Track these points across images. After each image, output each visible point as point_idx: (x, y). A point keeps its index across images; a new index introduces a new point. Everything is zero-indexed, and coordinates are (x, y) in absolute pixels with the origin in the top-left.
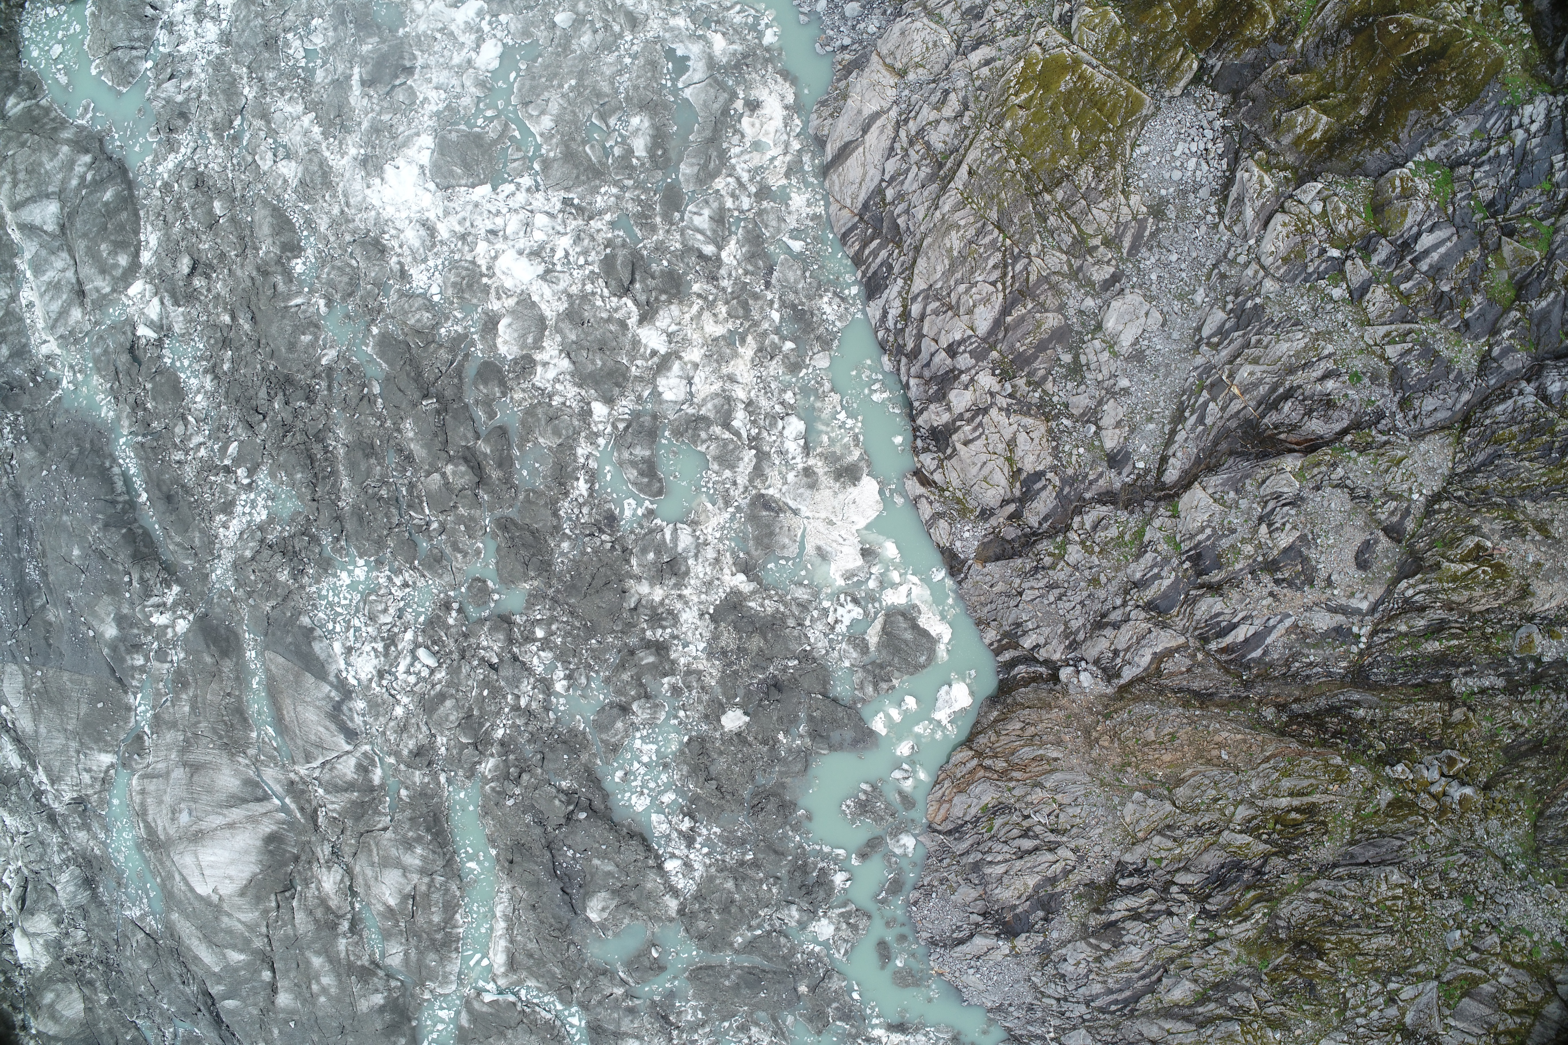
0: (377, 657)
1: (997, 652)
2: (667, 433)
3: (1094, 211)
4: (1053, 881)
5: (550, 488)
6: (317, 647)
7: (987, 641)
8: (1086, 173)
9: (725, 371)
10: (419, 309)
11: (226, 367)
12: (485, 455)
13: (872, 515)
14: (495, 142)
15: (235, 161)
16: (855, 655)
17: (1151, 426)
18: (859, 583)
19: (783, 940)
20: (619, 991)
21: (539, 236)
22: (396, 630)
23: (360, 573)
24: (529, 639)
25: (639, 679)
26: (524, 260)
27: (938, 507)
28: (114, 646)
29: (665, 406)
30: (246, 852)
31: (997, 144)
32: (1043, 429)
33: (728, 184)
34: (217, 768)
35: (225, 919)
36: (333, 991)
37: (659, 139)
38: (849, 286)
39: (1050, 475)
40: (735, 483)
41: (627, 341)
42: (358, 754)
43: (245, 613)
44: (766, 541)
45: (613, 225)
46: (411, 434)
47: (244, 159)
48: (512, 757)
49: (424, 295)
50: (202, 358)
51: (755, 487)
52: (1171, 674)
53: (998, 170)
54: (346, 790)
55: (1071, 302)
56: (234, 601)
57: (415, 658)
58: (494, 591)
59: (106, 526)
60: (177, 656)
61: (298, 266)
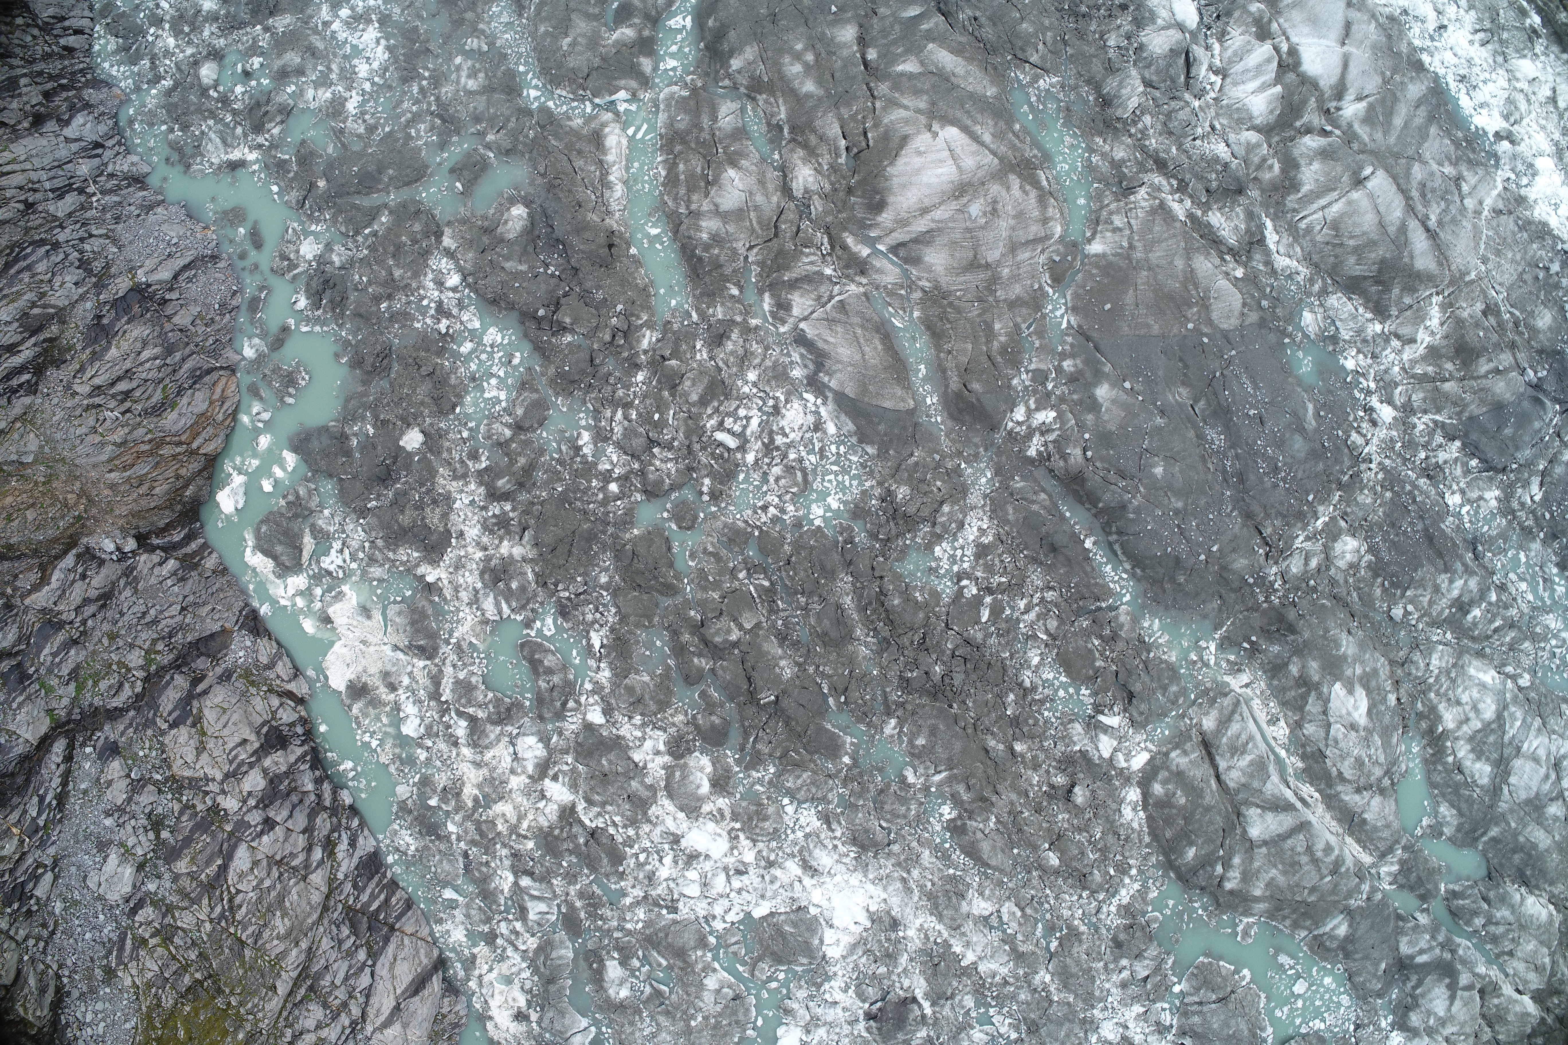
0: (782, 428)
1: (205, 546)
2: (528, 703)
3: (156, 968)
4: (95, 357)
5: (630, 632)
6: (850, 426)
7: (214, 555)
8: (168, 1002)
9: (485, 771)
10: (799, 789)
11: (1012, 697)
12: (700, 655)
13: (330, 657)
14: (760, 959)
15: (1047, 906)
16: (320, 522)
17: (83, 786)
18: (329, 590)
19: (343, 229)
20: (490, 137)
21: (692, 875)
22: (766, 460)
23: (817, 511)
24: (623, 479)
25: (511, 460)
26: (701, 848)
27: (271, 674)
28: (1099, 376)
29: (534, 729)
30: (904, 186)
31: (251, 1017)
32: (175, 768)
33: (524, 943)
34: (950, 270)
35: (922, 105)
36: (787, 59)
37: (598, 977)
38: (396, 862)
39: (165, 726)
40: (454, 666)
41: (583, 787)
42: (791, 320)
43: (945, 444)
44: (416, 617)
45: (623, 894)
46: (783, 663)
47: (1036, 910)
48: (626, 354)
49: (800, 803)
50: (1042, 702)
51: (436, 665)
52: (30, 569)
53: (248, 993)
54: (797, 280)
55: (168, 885)
56: (959, 454)
57: (741, 436)
58: (669, 519)
59: (1123, 507)
60: (1021, 380)
61: (947, 812)
